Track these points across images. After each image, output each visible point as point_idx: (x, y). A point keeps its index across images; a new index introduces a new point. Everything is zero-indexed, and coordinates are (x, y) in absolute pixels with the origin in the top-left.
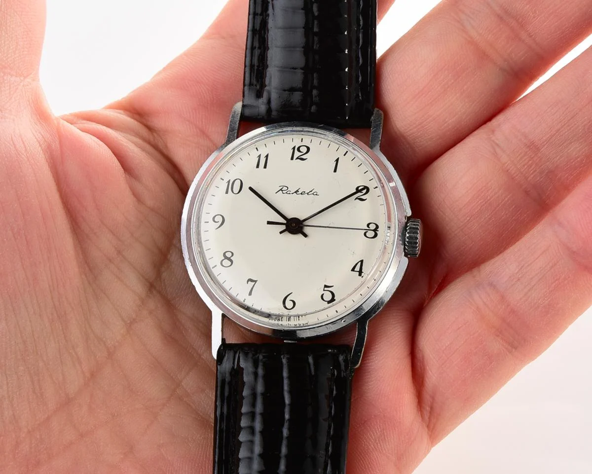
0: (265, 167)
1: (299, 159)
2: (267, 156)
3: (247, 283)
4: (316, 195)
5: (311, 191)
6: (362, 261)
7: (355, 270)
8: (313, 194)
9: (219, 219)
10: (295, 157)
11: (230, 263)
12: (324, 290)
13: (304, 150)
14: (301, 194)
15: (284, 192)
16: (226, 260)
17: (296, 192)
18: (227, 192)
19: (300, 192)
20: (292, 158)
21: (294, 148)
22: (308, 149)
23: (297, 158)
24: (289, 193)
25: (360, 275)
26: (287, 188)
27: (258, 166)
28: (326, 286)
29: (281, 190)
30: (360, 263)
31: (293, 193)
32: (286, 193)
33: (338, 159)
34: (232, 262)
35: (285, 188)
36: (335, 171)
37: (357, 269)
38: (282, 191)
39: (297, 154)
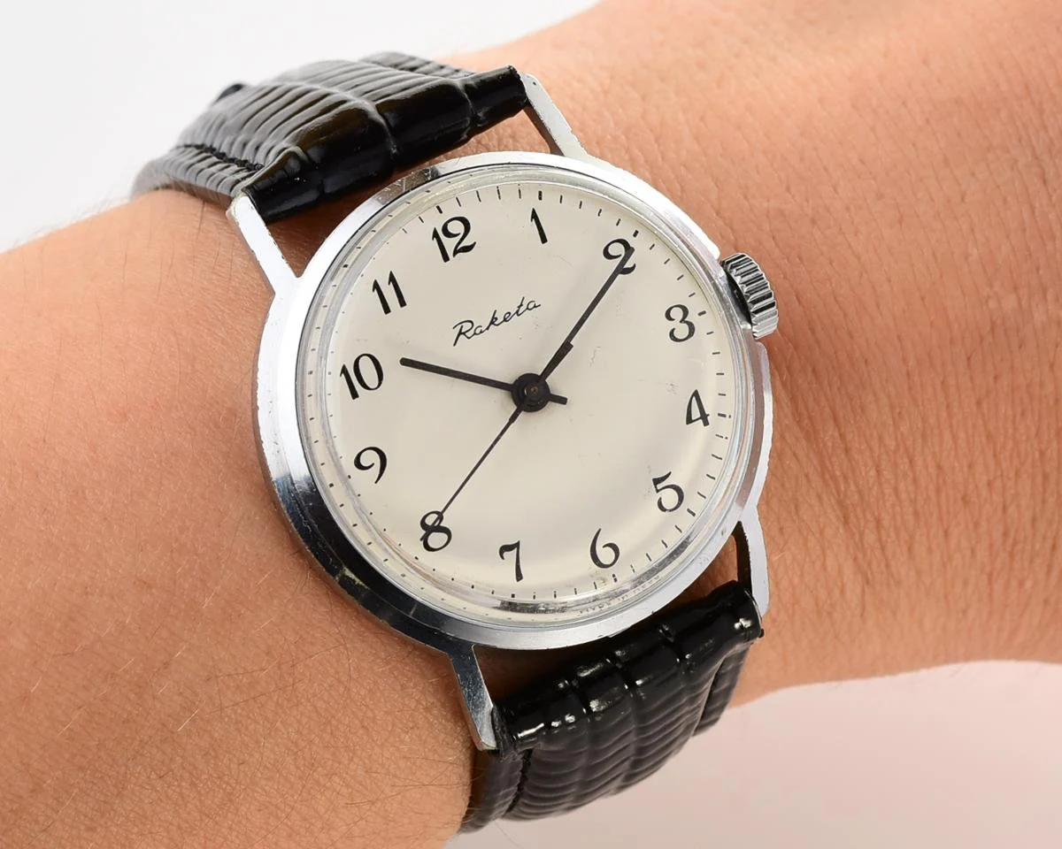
0: (402, 303)
1: (460, 251)
2: (392, 279)
3: (503, 558)
4: (535, 307)
5: (521, 305)
6: (696, 394)
7: (693, 418)
8: (527, 308)
9: (370, 458)
10: (450, 252)
11: (444, 537)
12: (658, 491)
13: (456, 228)
14: (505, 320)
15: (469, 334)
16: (433, 534)
17: (492, 323)
18: (355, 395)
19: (500, 319)
20: (446, 258)
21: (435, 235)
22: (464, 221)
23: (456, 252)
24: (481, 332)
25: (706, 423)
26: (470, 324)
27: (387, 310)
28: (657, 481)
29: (460, 333)
30: (694, 398)
31: (488, 329)
32: (475, 334)
33: (534, 212)
34: (447, 531)
35: (467, 326)
36: (544, 240)
37: (696, 414)
38: (464, 334)
39: (450, 244)
